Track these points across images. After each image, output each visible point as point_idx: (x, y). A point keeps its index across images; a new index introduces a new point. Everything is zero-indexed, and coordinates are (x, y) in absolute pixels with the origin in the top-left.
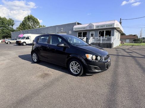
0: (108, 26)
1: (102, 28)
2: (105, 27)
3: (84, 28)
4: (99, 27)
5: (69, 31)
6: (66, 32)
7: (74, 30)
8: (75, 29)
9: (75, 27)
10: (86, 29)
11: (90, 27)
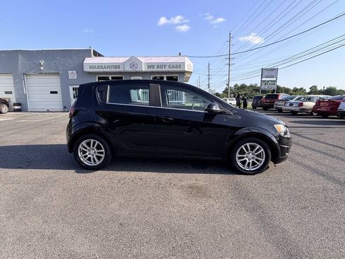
0: (173, 67)
1: (160, 70)
2: (167, 69)
3: (116, 67)
4: (153, 68)
5: (70, 72)
6: (58, 74)
7: (87, 69)
8: (91, 67)
9: (88, 61)
10: (121, 70)
11: (133, 65)
